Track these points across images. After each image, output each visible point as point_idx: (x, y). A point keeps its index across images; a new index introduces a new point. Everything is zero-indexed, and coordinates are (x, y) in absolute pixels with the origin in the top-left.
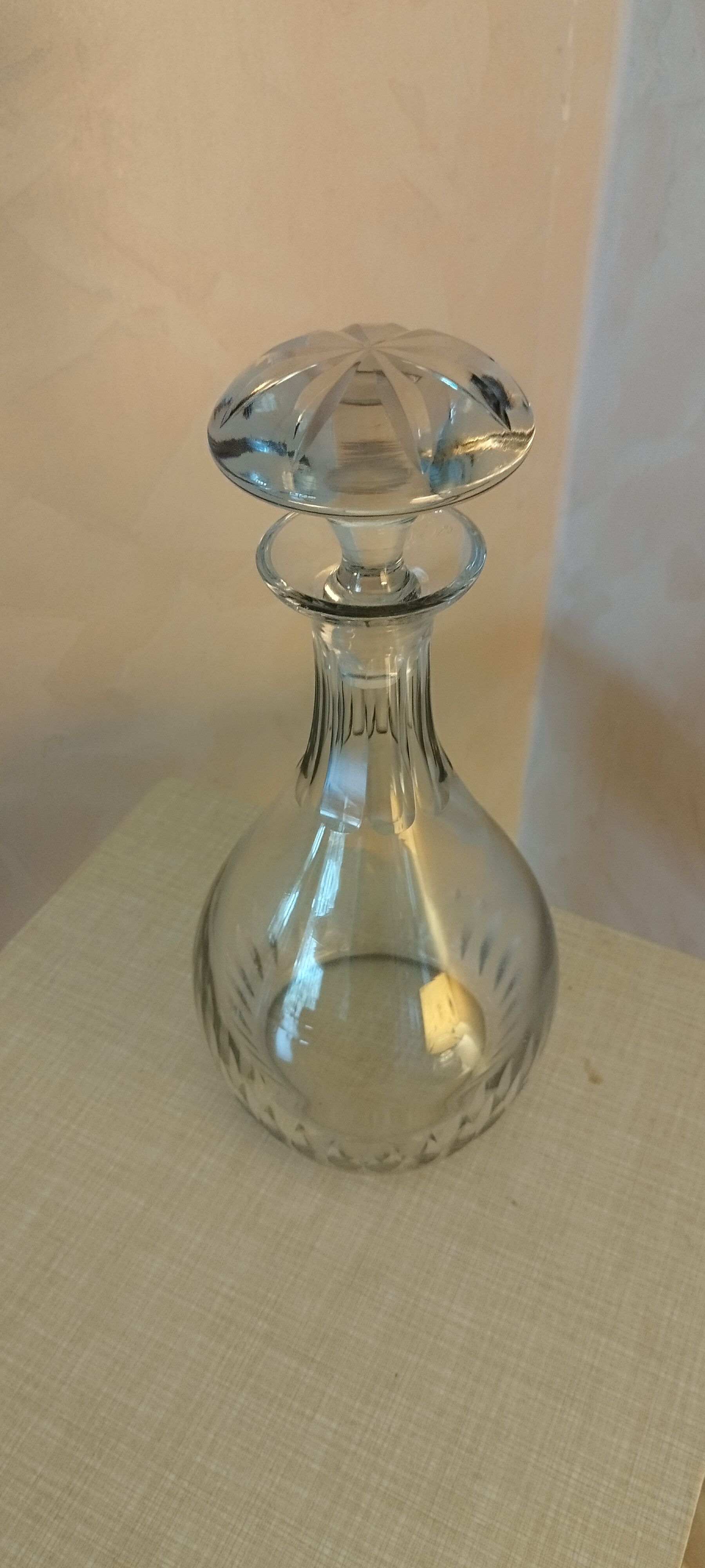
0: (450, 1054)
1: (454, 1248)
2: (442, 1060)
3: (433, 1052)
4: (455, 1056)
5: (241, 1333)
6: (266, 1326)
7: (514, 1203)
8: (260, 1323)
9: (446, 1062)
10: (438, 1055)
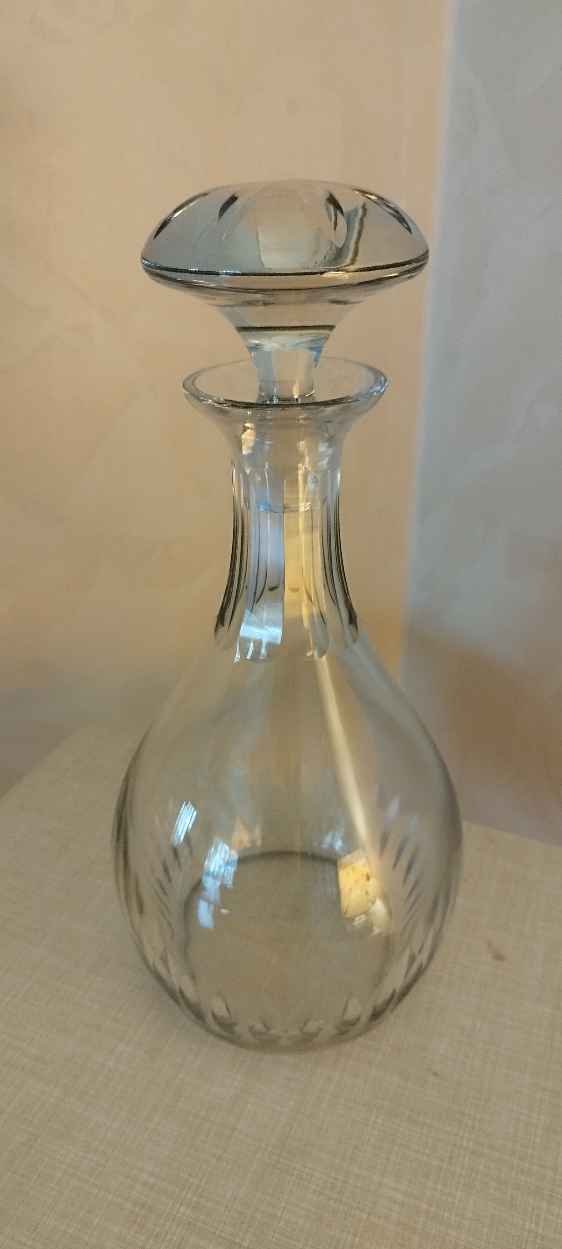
0: (363, 918)
1: (379, 1121)
2: (356, 923)
3: (348, 915)
4: (367, 921)
5: (162, 1221)
6: (188, 1212)
7: (435, 1074)
8: (182, 1209)
9: (359, 924)
10: (352, 919)
